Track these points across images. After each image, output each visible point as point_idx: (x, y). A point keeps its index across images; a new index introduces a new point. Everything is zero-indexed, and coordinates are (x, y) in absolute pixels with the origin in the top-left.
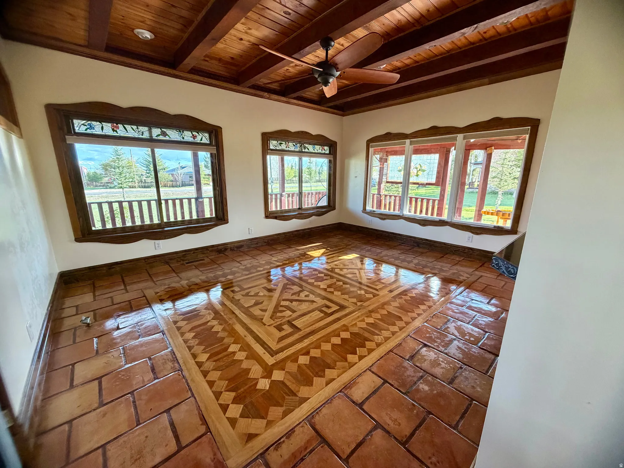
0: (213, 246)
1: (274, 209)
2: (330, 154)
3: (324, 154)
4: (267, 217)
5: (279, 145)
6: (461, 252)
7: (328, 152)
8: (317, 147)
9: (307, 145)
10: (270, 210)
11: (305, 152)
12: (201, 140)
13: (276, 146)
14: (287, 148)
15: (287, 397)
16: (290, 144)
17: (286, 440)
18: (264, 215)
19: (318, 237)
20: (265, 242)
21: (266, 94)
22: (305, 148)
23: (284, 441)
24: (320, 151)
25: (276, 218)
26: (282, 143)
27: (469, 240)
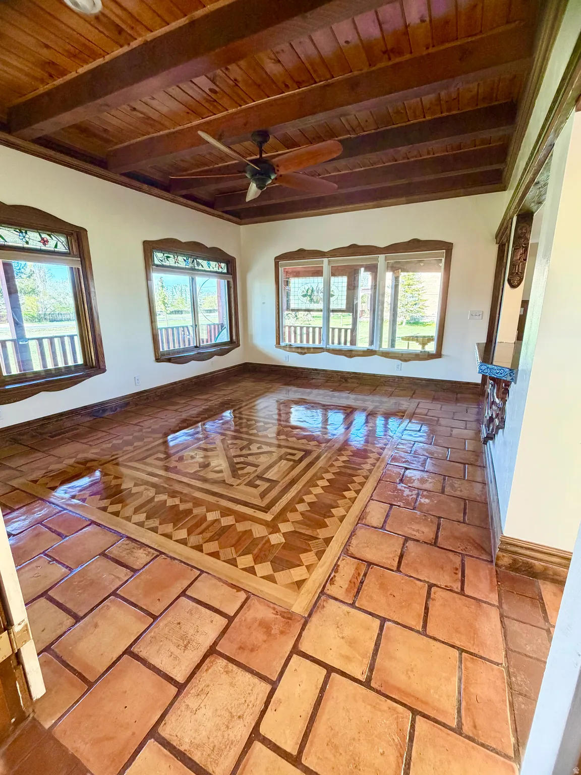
0: (85, 408)
1: (166, 349)
2: (228, 273)
3: (221, 273)
4: (158, 360)
5: (166, 260)
6: (392, 382)
7: (225, 271)
8: (213, 264)
9: (200, 261)
10: (161, 350)
11: (198, 270)
12: (56, 246)
13: (162, 261)
14: (177, 263)
15: (310, 542)
16: (180, 258)
17: (336, 574)
18: (153, 358)
19: (225, 383)
20: (158, 396)
21: (145, 187)
22: (198, 264)
23: (335, 576)
24: (216, 269)
25: (169, 360)
26: (169, 257)
27: (398, 368)
